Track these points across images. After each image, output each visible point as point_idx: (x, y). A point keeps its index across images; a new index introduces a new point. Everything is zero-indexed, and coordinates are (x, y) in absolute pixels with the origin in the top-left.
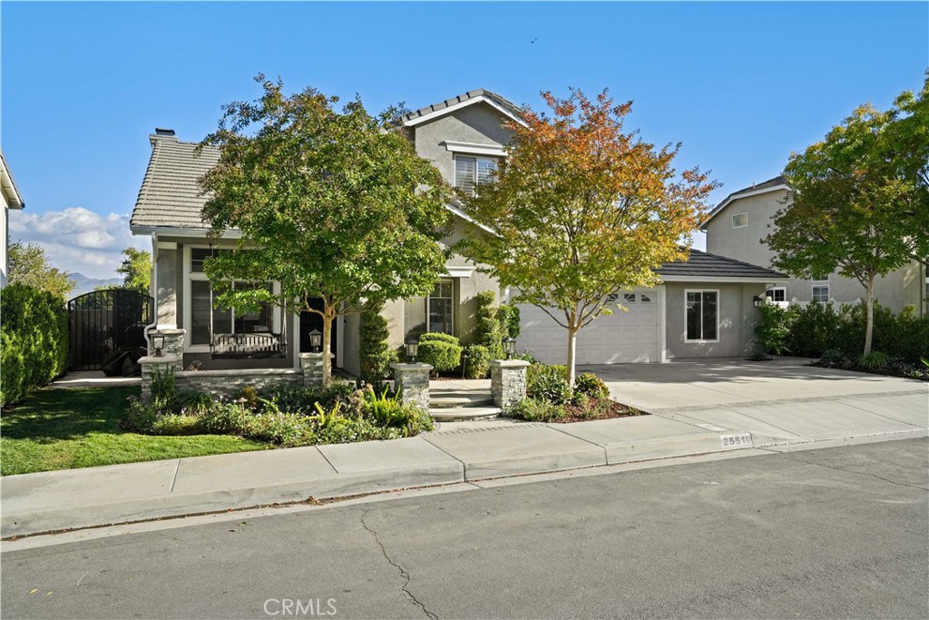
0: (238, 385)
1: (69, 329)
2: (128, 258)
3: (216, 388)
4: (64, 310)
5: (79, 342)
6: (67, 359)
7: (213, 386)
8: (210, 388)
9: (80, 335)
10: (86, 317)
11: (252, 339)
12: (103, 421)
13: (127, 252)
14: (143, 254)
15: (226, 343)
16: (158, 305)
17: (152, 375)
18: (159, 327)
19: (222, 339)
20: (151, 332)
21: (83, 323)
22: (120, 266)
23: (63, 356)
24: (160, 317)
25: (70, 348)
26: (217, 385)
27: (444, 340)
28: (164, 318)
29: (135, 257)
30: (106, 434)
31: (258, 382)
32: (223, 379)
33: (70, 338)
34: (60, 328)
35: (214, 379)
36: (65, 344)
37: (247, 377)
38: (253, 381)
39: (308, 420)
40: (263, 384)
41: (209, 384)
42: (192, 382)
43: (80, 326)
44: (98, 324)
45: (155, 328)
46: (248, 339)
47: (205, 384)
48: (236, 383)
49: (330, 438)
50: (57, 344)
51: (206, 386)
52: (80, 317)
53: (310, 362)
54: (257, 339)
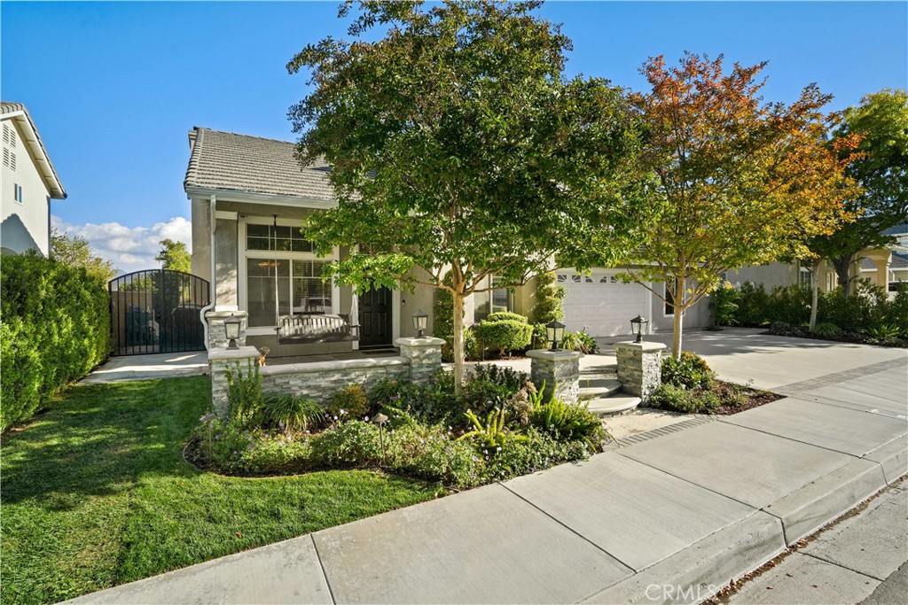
0: (335, 382)
1: (111, 311)
2: (165, 248)
3: (308, 387)
4: (103, 291)
5: (122, 325)
6: (109, 344)
7: (305, 384)
8: (301, 388)
9: (122, 316)
10: (129, 298)
11: (319, 320)
12: (162, 446)
13: (164, 243)
14: (179, 244)
15: (291, 324)
16: (216, 283)
17: (229, 375)
18: (219, 309)
19: (286, 321)
20: (209, 314)
21: (126, 305)
22: (158, 255)
23: (103, 342)
24: (220, 295)
25: (111, 331)
26: (310, 383)
27: (516, 319)
28: (224, 297)
29: (171, 246)
30: (171, 478)
31: (358, 376)
32: (317, 374)
33: (111, 321)
34: (97, 311)
35: (306, 375)
36: (104, 329)
37: (345, 371)
38: (353, 376)
39: (467, 439)
40: (364, 379)
41: (299, 382)
42: (278, 381)
43: (122, 307)
44: (142, 306)
45: (213, 310)
46: (314, 320)
47: (294, 382)
48: (333, 379)
49: (514, 468)
50: (94, 330)
51: (295, 385)
52: (122, 299)
53: (419, 350)
54: (323, 320)
